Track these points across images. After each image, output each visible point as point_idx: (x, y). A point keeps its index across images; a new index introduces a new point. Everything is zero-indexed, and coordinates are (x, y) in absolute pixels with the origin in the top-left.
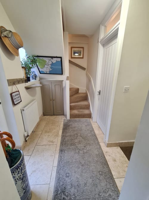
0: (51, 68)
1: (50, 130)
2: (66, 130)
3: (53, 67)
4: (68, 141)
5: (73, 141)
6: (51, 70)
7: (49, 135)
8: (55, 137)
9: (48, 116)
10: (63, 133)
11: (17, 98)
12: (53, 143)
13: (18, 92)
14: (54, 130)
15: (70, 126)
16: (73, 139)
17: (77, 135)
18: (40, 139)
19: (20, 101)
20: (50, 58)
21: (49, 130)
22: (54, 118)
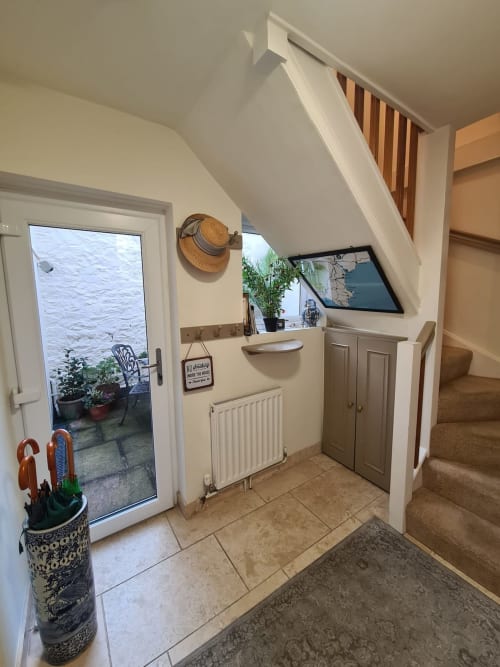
0: (350, 289)
1: (288, 516)
2: (331, 571)
3: (353, 285)
4: (290, 625)
5: (308, 649)
6: (351, 295)
7: (266, 534)
8: (276, 559)
9: (334, 464)
10: (311, 570)
11: (199, 374)
12: (248, 573)
13: (208, 361)
14: (297, 529)
15: (367, 572)
16: (316, 645)
17: (353, 647)
18: (240, 522)
19: (209, 382)
20: (332, 257)
21: (284, 516)
22: (343, 485)
